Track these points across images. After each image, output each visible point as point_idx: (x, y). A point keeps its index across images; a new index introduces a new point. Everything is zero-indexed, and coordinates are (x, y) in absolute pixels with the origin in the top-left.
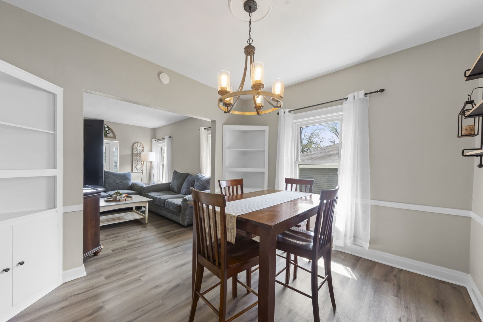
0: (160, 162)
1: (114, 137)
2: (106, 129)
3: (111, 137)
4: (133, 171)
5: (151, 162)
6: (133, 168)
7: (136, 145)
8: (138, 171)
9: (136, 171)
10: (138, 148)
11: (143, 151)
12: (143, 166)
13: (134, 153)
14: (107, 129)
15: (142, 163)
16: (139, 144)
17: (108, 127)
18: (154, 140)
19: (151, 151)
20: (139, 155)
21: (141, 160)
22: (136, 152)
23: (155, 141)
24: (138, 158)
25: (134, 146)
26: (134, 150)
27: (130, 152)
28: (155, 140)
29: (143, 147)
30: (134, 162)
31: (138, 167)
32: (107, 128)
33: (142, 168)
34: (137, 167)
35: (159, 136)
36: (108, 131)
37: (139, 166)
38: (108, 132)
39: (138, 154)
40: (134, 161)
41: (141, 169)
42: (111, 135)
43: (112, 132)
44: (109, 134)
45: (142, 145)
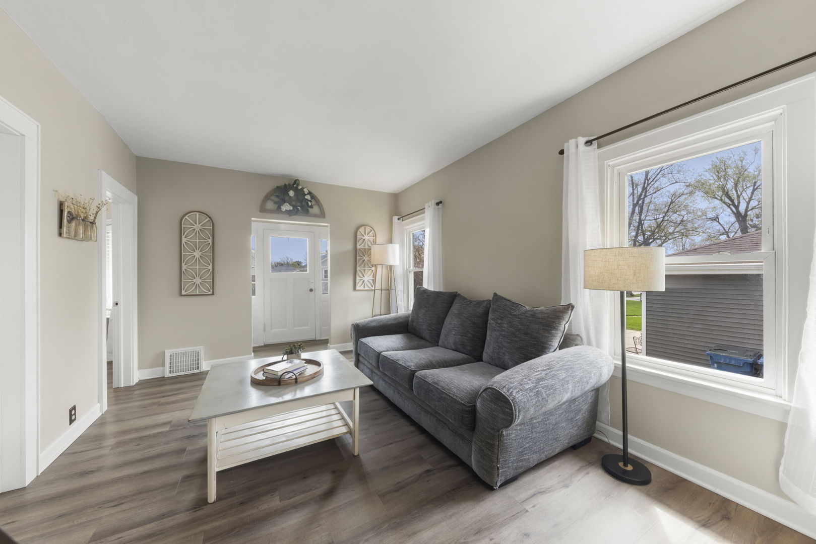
0: (410, 267)
1: (322, 215)
2: (306, 197)
3: (315, 216)
4: (358, 288)
5: (391, 267)
6: (357, 281)
7: (361, 230)
8: (366, 288)
9: (362, 288)
10: (366, 237)
11: (375, 243)
12: (375, 276)
13: (358, 247)
14: (308, 197)
15: (373, 269)
16: (368, 229)
17: (310, 193)
18: (395, 218)
19: (390, 241)
20: (368, 251)
21: (372, 263)
22: (362, 246)
23: (399, 219)
24: (366, 258)
25: (358, 233)
26: (359, 241)
27: (349, 247)
28: (398, 217)
29: (375, 235)
30: (358, 268)
31: (366, 279)
32: (308, 194)
33: (374, 281)
34: (364, 279)
35: (405, 209)
36: (311, 201)
37: (368, 278)
38: (310, 204)
39: (365, 249)
40: (358, 266)
41: (371, 281)
42: (315, 210)
43: (318, 203)
44: (311, 207)
45: (373, 231)
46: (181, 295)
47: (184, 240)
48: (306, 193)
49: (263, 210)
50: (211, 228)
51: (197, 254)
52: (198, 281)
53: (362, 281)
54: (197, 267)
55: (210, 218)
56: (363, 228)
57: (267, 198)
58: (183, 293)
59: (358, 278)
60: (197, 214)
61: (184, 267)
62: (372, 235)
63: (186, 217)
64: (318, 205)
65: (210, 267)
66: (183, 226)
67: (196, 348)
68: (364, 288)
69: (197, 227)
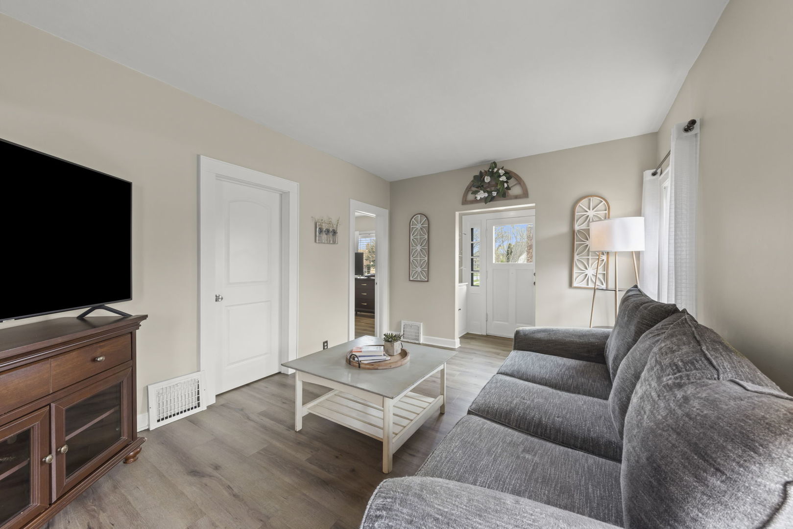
1: (525, 195)
2: (501, 179)
3: (516, 197)
4: (575, 284)
6: (575, 275)
7: (583, 204)
8: (591, 286)
9: (584, 285)
10: (591, 213)
11: (607, 219)
12: (606, 267)
13: (577, 228)
14: (503, 178)
15: (604, 257)
16: (595, 200)
17: (506, 173)
18: (648, 174)
20: (586, 234)
22: (582, 227)
23: (653, 173)
24: (590, 243)
25: (577, 208)
26: (578, 219)
27: (564, 229)
28: (653, 171)
29: (607, 207)
30: (576, 257)
31: (590, 272)
32: (504, 175)
33: (606, 276)
34: (587, 272)
36: (507, 182)
37: (594, 270)
38: (507, 185)
39: (589, 229)
40: (576, 254)
41: (601, 277)
42: (516, 190)
43: (520, 181)
44: (508, 188)
45: (604, 202)
46: (410, 280)
47: (412, 237)
48: (502, 175)
49: (465, 202)
50: (427, 225)
51: (419, 248)
52: (419, 269)
53: (582, 276)
54: (419, 259)
55: (426, 217)
56: (585, 201)
57: (468, 189)
58: (411, 279)
59: (575, 270)
60: (419, 216)
61: (412, 259)
62: (603, 208)
63: (413, 219)
64: (520, 184)
65: (426, 259)
66: (411, 227)
67: (417, 323)
68: (588, 285)
69: (419, 226)
